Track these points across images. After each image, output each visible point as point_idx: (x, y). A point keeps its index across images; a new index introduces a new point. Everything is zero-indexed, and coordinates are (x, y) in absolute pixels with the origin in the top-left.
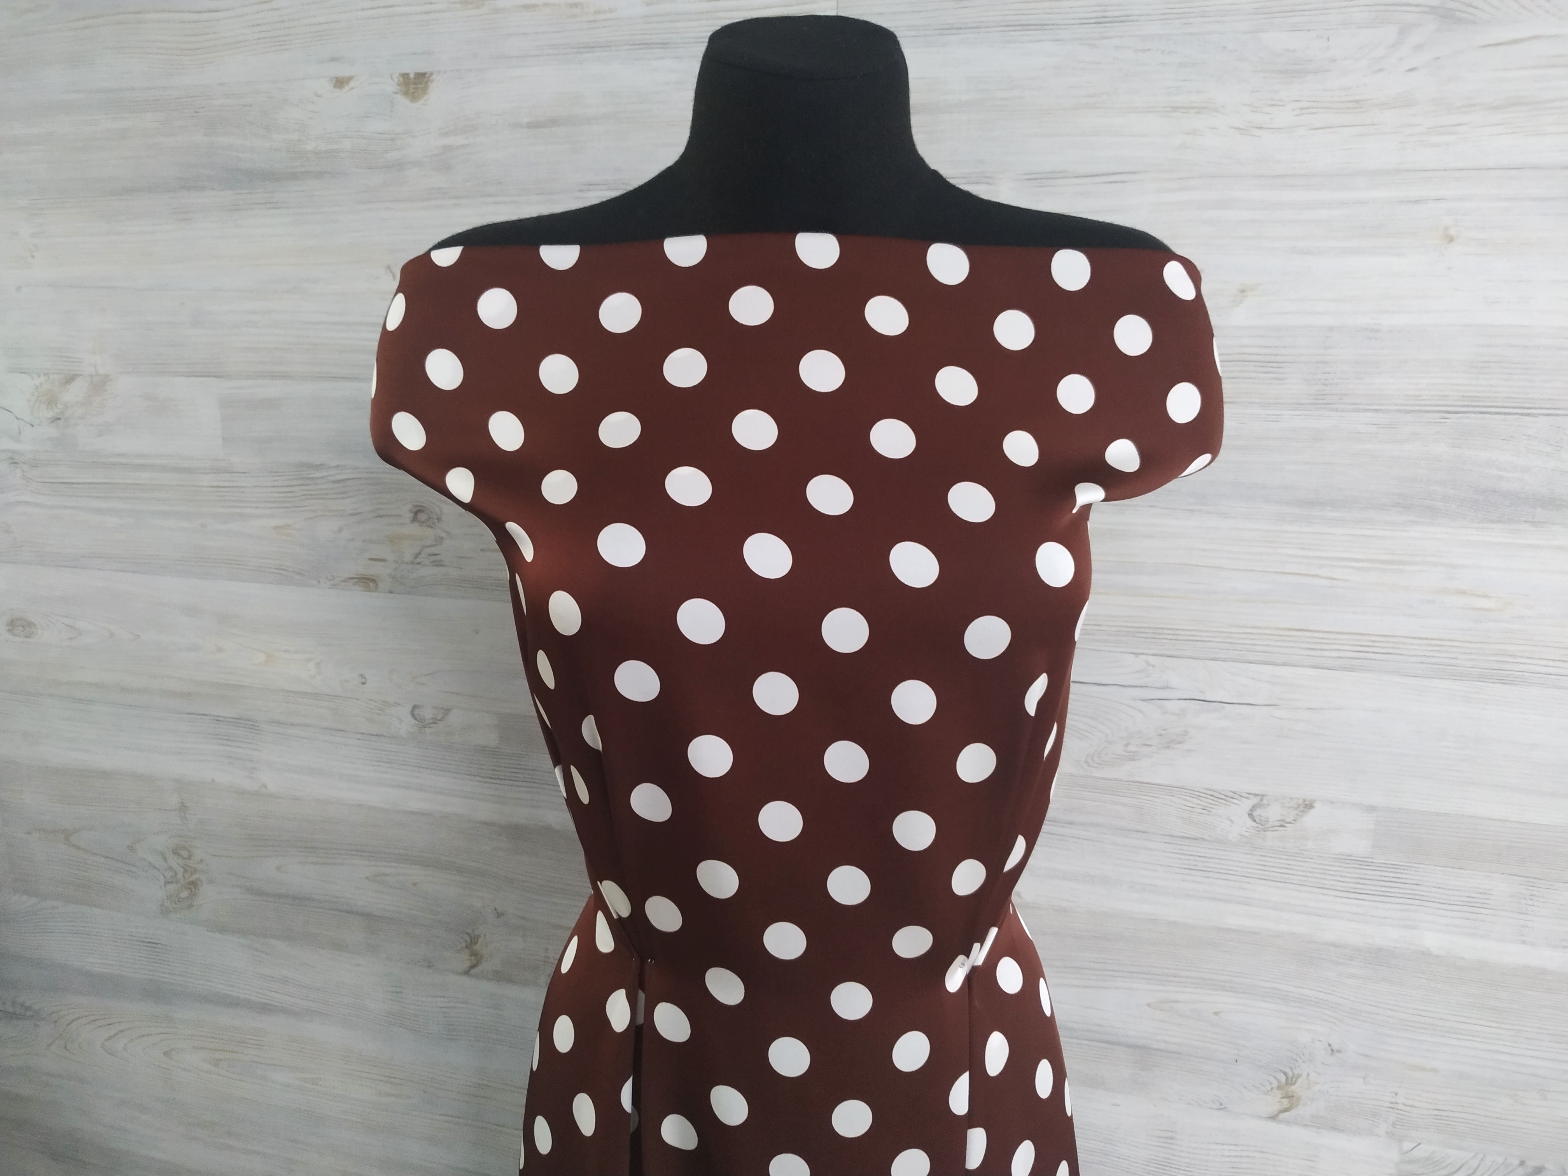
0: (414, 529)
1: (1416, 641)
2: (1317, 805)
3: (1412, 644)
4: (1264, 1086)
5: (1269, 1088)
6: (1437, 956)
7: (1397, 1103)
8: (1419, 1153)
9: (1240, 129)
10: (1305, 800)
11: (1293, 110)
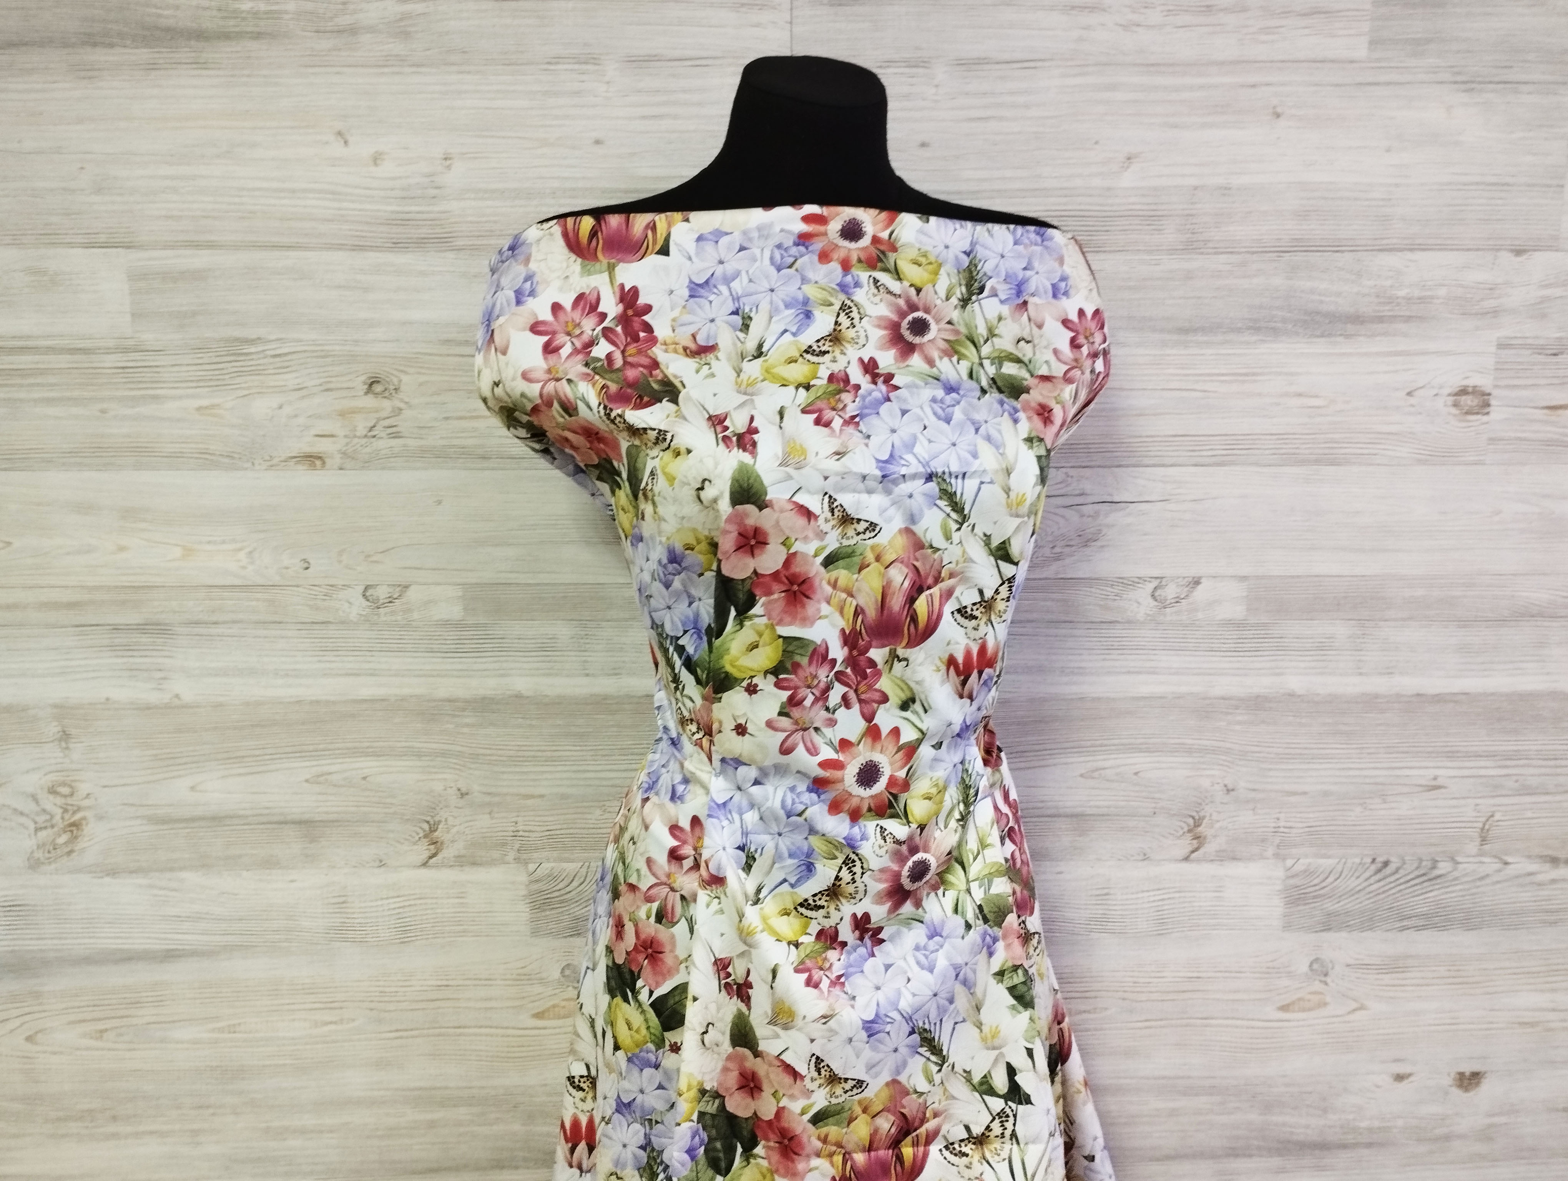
0: (369, 401)
1: (1268, 437)
2: (1203, 580)
3: (1266, 440)
4: (1177, 832)
5: (1181, 832)
6: (1300, 696)
7: (1279, 827)
8: (1299, 867)
9: (1121, 25)
10: (1194, 578)
11: (1162, 11)
